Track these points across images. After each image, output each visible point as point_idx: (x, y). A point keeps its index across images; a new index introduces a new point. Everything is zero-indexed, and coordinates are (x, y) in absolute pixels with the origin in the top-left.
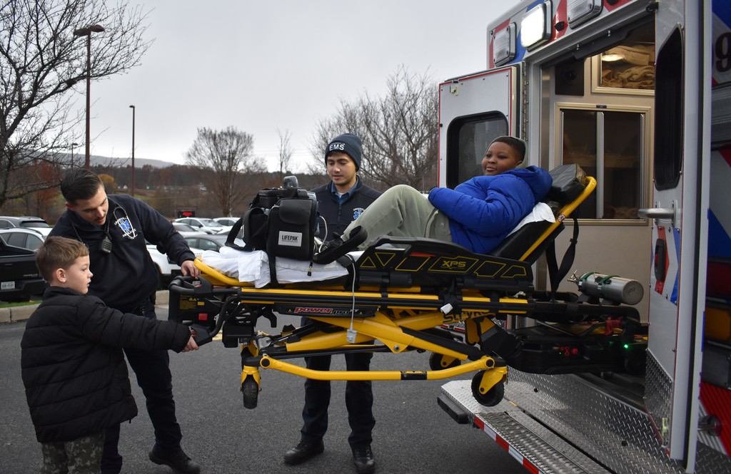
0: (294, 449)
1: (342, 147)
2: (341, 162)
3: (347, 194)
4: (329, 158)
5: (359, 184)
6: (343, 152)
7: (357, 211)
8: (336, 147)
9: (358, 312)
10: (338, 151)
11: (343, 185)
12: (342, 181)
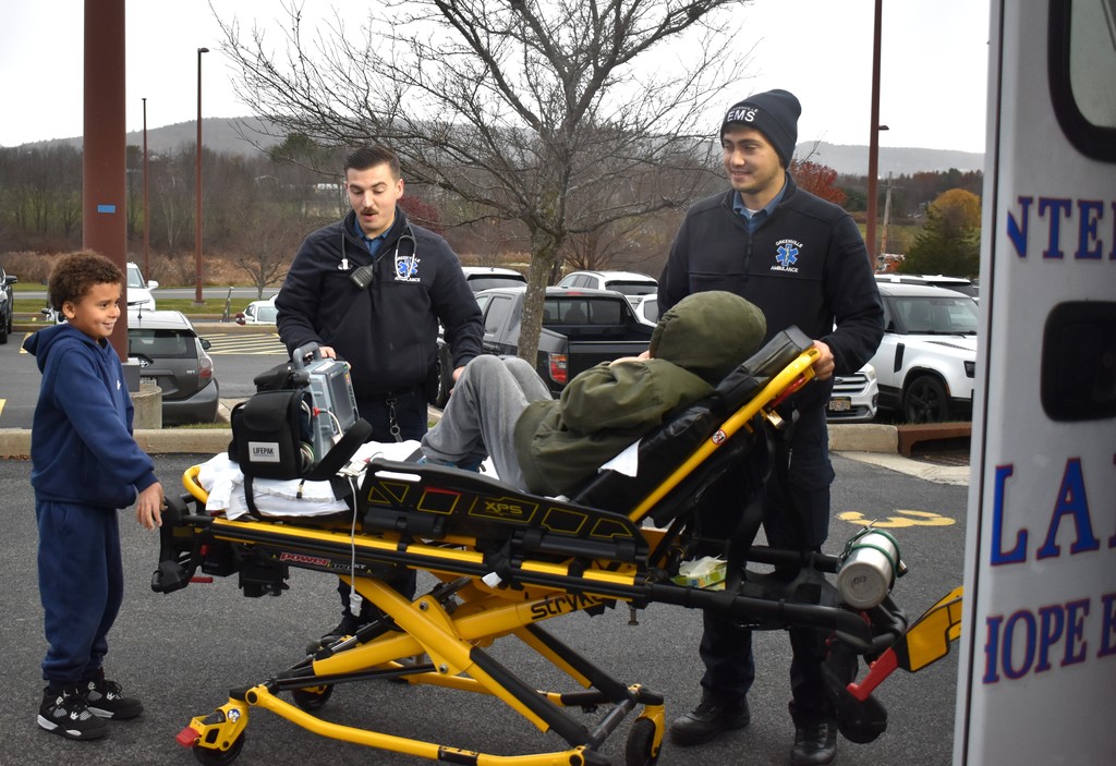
0: (690, 715)
1: (751, 116)
2: (747, 147)
3: (764, 212)
4: (726, 136)
5: (789, 188)
6: (753, 126)
7: (784, 245)
8: (740, 115)
9: (366, 569)
10: (742, 123)
11: (753, 191)
12: (748, 182)
